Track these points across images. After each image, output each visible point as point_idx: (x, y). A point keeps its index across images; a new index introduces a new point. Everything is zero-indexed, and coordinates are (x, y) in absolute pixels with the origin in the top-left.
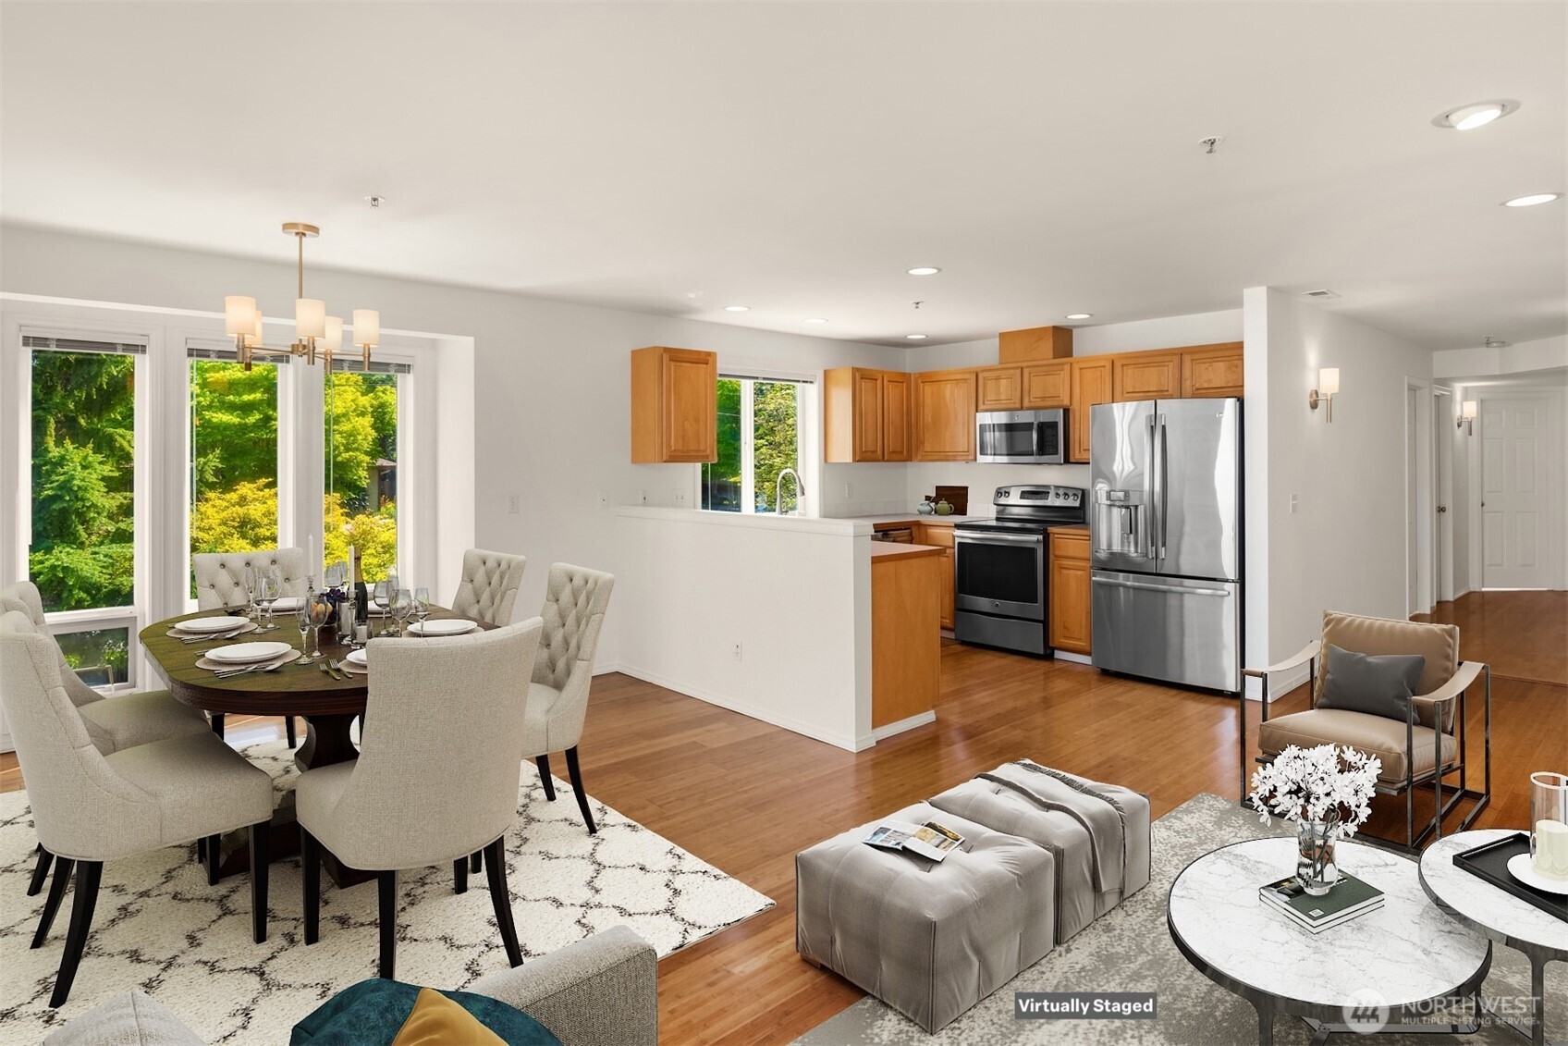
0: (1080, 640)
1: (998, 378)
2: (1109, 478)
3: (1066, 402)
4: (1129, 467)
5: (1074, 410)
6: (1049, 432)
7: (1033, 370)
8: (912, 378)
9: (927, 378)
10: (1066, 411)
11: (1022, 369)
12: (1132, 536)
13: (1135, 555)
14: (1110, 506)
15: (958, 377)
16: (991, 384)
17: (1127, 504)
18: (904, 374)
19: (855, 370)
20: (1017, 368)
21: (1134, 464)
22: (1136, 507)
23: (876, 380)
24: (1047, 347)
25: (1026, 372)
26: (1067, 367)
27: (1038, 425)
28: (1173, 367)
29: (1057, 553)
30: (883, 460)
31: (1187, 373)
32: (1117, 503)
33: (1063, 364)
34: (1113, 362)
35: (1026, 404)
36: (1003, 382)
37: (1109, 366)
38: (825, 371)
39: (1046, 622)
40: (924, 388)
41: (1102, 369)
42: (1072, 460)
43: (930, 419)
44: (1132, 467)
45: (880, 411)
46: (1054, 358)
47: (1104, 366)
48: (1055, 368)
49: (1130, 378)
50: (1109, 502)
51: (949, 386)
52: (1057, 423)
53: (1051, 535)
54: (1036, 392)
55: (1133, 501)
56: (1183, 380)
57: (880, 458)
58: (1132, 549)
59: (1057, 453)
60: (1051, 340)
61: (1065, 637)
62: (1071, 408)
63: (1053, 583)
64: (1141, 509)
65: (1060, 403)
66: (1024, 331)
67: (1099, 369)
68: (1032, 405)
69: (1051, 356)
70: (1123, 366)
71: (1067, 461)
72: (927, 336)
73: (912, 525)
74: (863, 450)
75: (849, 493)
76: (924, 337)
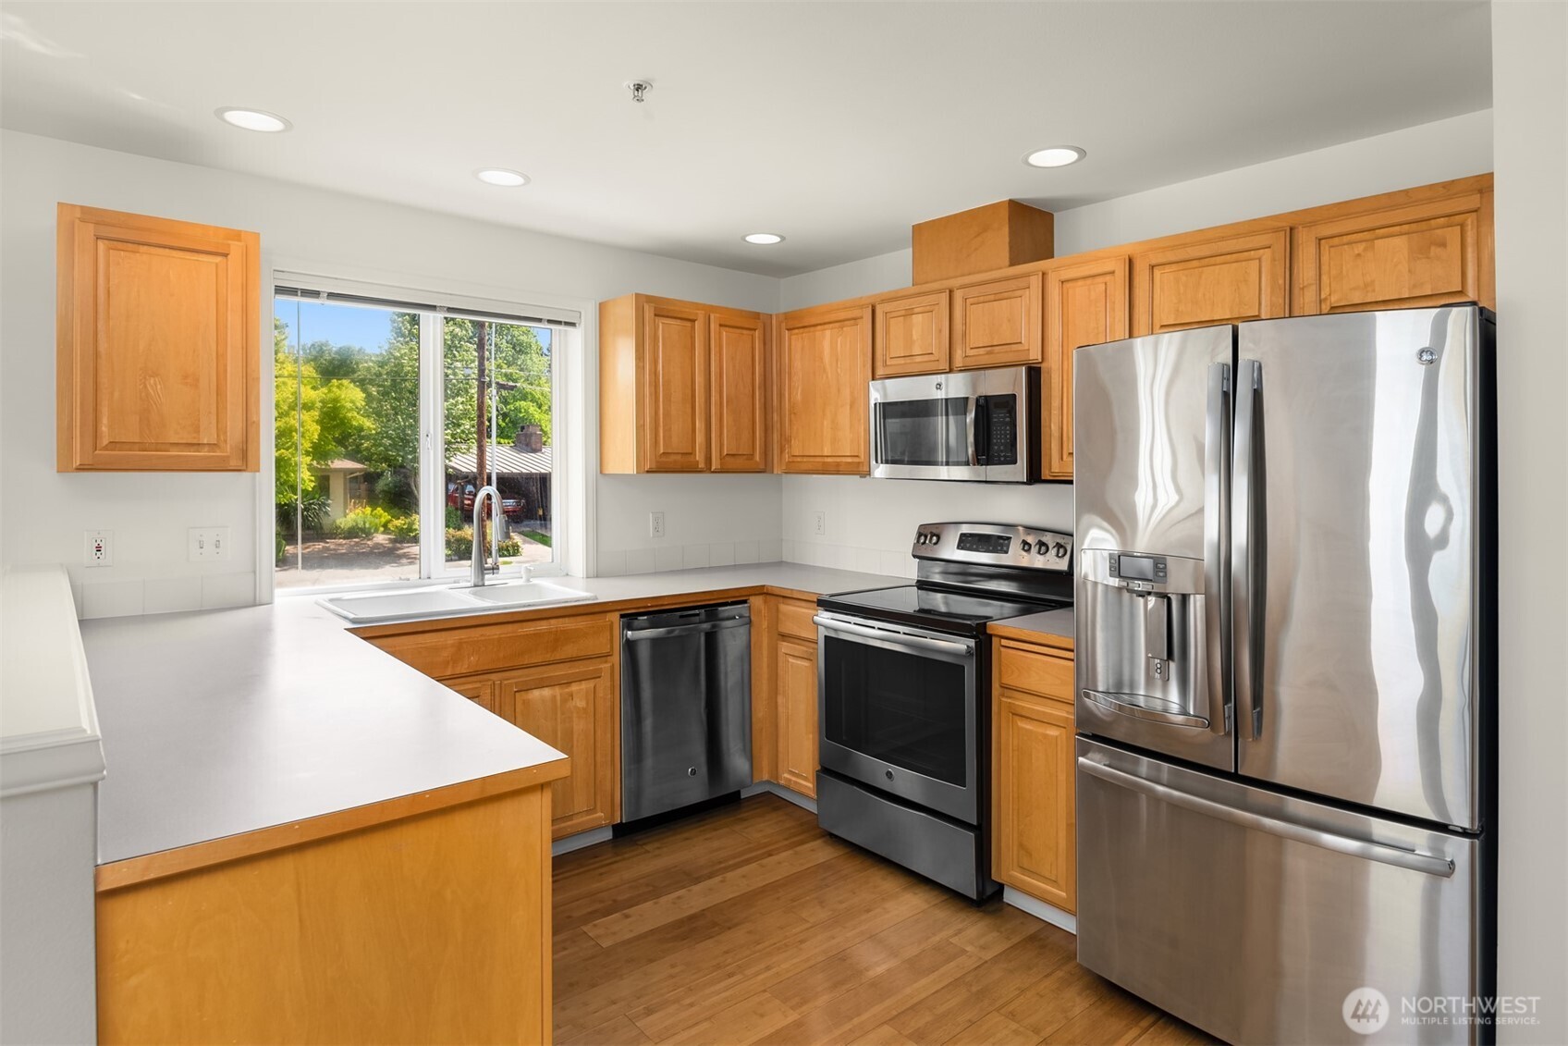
0: (1054, 883)
1: (909, 313)
2: (1120, 521)
3: (1035, 355)
4: (1168, 498)
5: (1049, 372)
6: (998, 416)
7: (974, 291)
8: (774, 322)
9: (797, 322)
10: (1034, 375)
11: (951, 292)
12: (1173, 666)
13: (1181, 718)
14: (1120, 589)
15: (842, 315)
16: (897, 326)
17: (1158, 588)
18: (756, 316)
19: (642, 301)
20: (940, 291)
21: (1178, 490)
22: (1184, 599)
23: (694, 321)
24: (999, 240)
25: (958, 295)
26: (1035, 282)
27: (977, 400)
28: (1274, 260)
29: (1008, 680)
30: (708, 469)
31: (1306, 271)
32: (1140, 586)
33: (1028, 275)
34: (1130, 261)
35: (958, 362)
36: (917, 319)
37: (1122, 272)
38: (600, 304)
39: (982, 831)
40: (790, 339)
41: (1108, 278)
42: (1045, 475)
43: (799, 397)
44: (1174, 498)
45: (699, 380)
46: (1013, 263)
47: (1113, 273)
48: (1012, 284)
49: (1165, 292)
50: (1115, 582)
51: (828, 333)
52: (1014, 396)
53: (995, 640)
54: (978, 336)
55: (1179, 581)
56: (1296, 291)
57: (702, 465)
58: (1174, 695)
59: (1014, 462)
60: (1006, 229)
61: (1023, 870)
62: (1043, 366)
63: (999, 743)
64: (1197, 605)
65: (1022, 358)
66: (955, 216)
67: (1100, 279)
68: (970, 362)
69: (1007, 262)
70: (1152, 267)
71: (1034, 476)
72: (783, 238)
73: (751, 595)
74: (662, 452)
75: (656, 530)
76: (777, 239)
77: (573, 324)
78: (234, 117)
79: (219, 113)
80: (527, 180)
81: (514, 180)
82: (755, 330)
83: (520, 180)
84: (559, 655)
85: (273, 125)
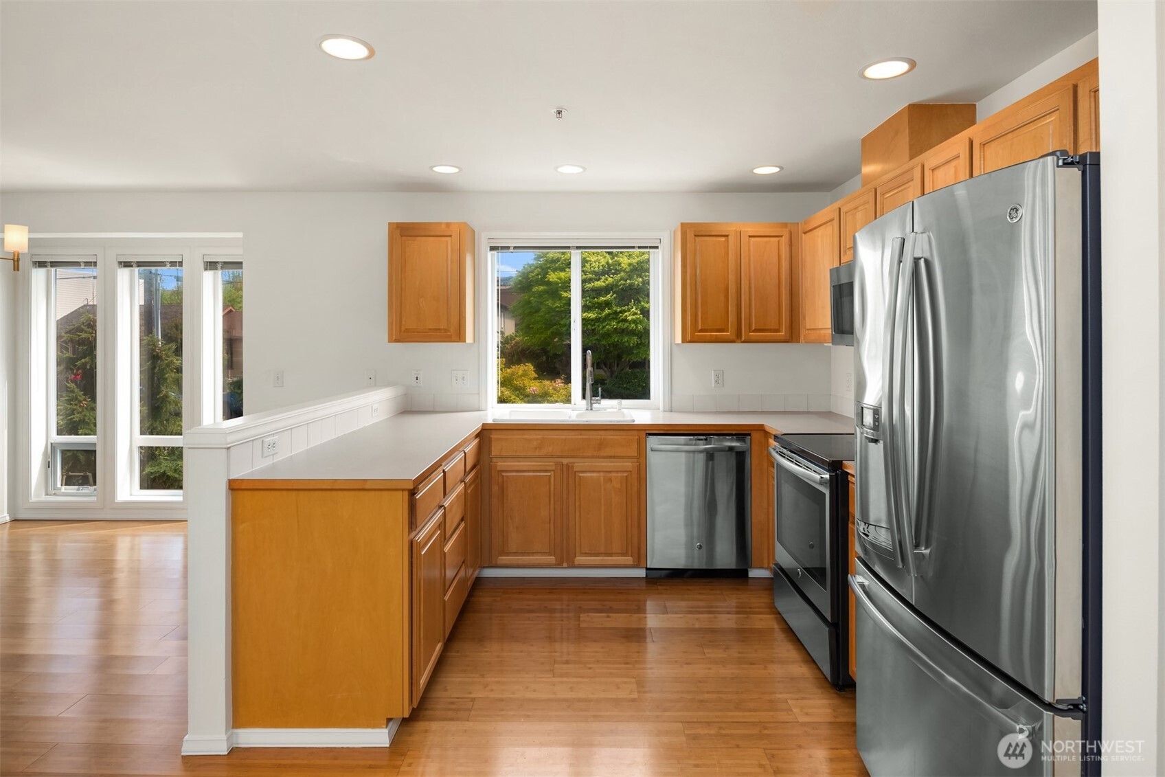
1: (855, 212)
8: (800, 228)
9: (807, 227)
15: (827, 218)
17: (875, 436)
18: (784, 225)
19: (686, 227)
23: (727, 236)
24: (903, 144)
25: (879, 193)
30: (739, 340)
31: (1083, 127)
32: (868, 433)
36: (859, 216)
38: (674, 232)
40: (805, 242)
43: (809, 283)
45: (732, 277)
51: (820, 233)
57: (735, 337)
72: (781, 168)
73: (754, 430)
74: (700, 328)
75: (717, 382)
76: (777, 170)
77: (657, 247)
78: (437, 169)
79: (431, 168)
80: (585, 169)
81: (577, 170)
82: (782, 236)
83: (581, 170)
84: (602, 453)
85: (455, 170)
